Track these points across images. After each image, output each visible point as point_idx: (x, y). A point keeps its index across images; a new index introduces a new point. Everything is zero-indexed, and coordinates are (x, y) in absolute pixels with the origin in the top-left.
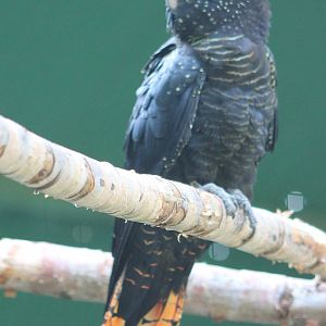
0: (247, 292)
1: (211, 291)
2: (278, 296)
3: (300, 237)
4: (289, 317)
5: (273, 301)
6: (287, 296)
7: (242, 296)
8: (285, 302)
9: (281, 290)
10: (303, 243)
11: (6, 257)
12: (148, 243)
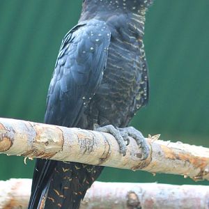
1: (158, 202)
3: (173, 154)
7: (181, 204)
10: (178, 158)
11: (10, 191)
12: (65, 170)
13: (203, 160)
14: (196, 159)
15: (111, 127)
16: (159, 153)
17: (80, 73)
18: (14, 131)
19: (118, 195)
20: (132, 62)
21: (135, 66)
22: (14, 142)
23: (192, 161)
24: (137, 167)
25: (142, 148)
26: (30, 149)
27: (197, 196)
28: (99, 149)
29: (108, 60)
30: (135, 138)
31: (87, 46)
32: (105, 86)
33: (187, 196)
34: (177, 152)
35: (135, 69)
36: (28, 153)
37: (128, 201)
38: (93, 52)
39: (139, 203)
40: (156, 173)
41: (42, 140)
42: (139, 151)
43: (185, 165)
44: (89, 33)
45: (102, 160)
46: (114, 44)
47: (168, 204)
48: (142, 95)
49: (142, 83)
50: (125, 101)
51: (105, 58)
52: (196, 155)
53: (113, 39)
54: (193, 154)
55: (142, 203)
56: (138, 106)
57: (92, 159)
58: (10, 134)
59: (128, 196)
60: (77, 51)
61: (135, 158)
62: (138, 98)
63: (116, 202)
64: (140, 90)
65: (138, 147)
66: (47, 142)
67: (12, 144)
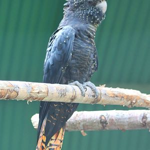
0: (129, 118)
1: (116, 120)
2: (141, 118)
4: (147, 125)
5: (140, 120)
6: (144, 117)
7: (128, 120)
8: (144, 120)
9: (142, 115)
12: (55, 106)
13: (131, 96)
14: (128, 96)
15: (77, 82)
16: (105, 94)
17: (59, 54)
18: (19, 88)
19: (95, 118)
20: (87, 48)
21: (89, 50)
22: (19, 93)
23: (125, 98)
24: (93, 102)
25: (95, 92)
26: (29, 96)
27: (136, 115)
28: (70, 94)
29: (74, 48)
30: (91, 88)
31: (62, 40)
32: (74, 61)
33: (131, 116)
34: (116, 93)
35: (88, 52)
36: (28, 98)
37: (101, 120)
38: (66, 43)
39: (106, 121)
40: (106, 105)
41: (35, 91)
42: (93, 94)
43: (121, 99)
44: (63, 34)
45: (72, 100)
46: (76, 39)
47: (121, 121)
48: (94, 65)
49: (94, 59)
50: (85, 68)
51: (72, 46)
52: (127, 94)
53: (76, 36)
54: (126, 94)
55: (108, 121)
56: (93, 71)
57: (66, 100)
58: (17, 89)
59: (101, 118)
60: (57, 43)
61: (91, 97)
62: (93, 67)
63: (95, 121)
64: (93, 63)
65: (93, 92)
66: (38, 92)
67: (18, 94)
